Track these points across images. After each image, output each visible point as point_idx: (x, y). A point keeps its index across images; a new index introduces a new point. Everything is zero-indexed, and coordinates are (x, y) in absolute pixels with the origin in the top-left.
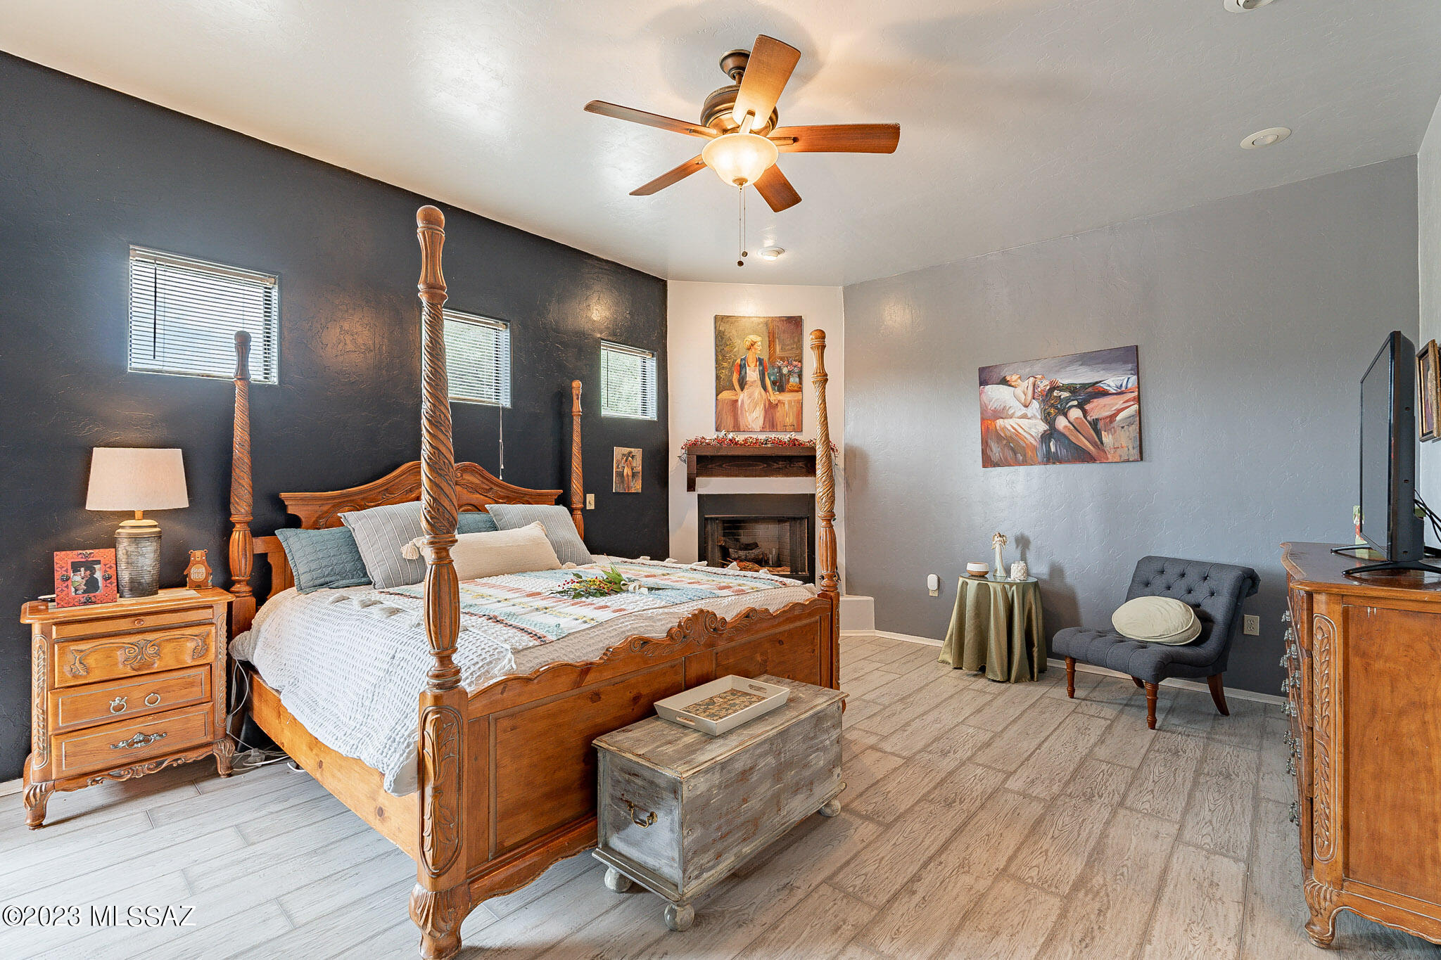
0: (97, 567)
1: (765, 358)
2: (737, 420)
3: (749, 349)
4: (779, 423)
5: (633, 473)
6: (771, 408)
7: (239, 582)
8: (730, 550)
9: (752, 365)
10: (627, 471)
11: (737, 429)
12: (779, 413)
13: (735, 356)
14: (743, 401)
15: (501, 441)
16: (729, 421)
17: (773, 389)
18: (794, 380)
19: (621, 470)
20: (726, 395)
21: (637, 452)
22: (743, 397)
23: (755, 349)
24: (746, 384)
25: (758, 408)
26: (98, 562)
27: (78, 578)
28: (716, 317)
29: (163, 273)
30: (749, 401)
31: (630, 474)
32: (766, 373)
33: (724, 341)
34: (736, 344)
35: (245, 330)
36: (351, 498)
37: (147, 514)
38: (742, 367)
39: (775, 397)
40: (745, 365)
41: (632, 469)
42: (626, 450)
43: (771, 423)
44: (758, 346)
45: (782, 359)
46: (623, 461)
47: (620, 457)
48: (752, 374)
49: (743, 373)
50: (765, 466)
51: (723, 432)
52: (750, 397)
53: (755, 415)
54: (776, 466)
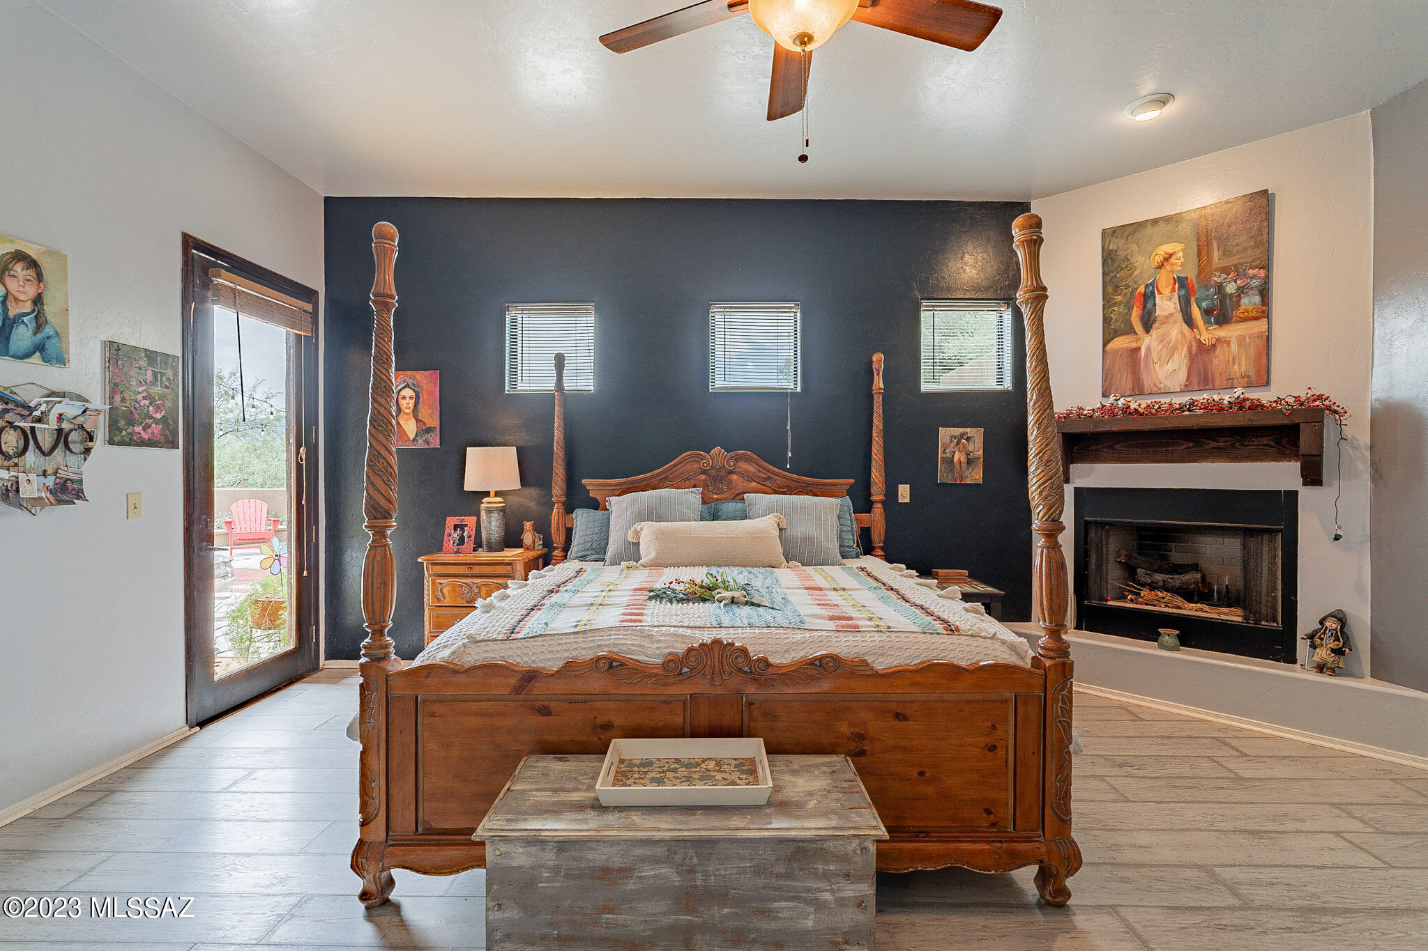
0: (466, 528)
1: (1191, 274)
2: (1139, 378)
3: (1160, 267)
4: (1217, 376)
5: (968, 459)
6: (1201, 354)
7: (557, 548)
8: (1139, 570)
9: (1166, 291)
10: (958, 456)
11: (1138, 390)
12: (1218, 361)
13: (1135, 282)
14: (1149, 350)
15: (788, 428)
16: (1125, 380)
17: (1207, 322)
18: (1250, 301)
19: (949, 455)
20: (1119, 343)
21: (977, 434)
22: (1149, 342)
23: (1172, 265)
24: (1154, 321)
25: (1176, 356)
26: (466, 526)
27: (455, 535)
28: (1104, 232)
29: (528, 319)
30: (1160, 347)
31: (963, 459)
32: (1193, 299)
33: (1116, 265)
34: (1136, 265)
35: (561, 352)
36: (636, 485)
37: (498, 494)
38: (1148, 297)
39: (1208, 334)
40: (1153, 293)
41: (968, 454)
42: (957, 431)
43: (1200, 374)
44: (1177, 261)
45: (1225, 270)
46: (952, 445)
47: (947, 440)
48: (1167, 304)
49: (1149, 305)
50: (1191, 445)
51: (1112, 398)
52: (1162, 341)
53: (1170, 367)
54: (1212, 444)
